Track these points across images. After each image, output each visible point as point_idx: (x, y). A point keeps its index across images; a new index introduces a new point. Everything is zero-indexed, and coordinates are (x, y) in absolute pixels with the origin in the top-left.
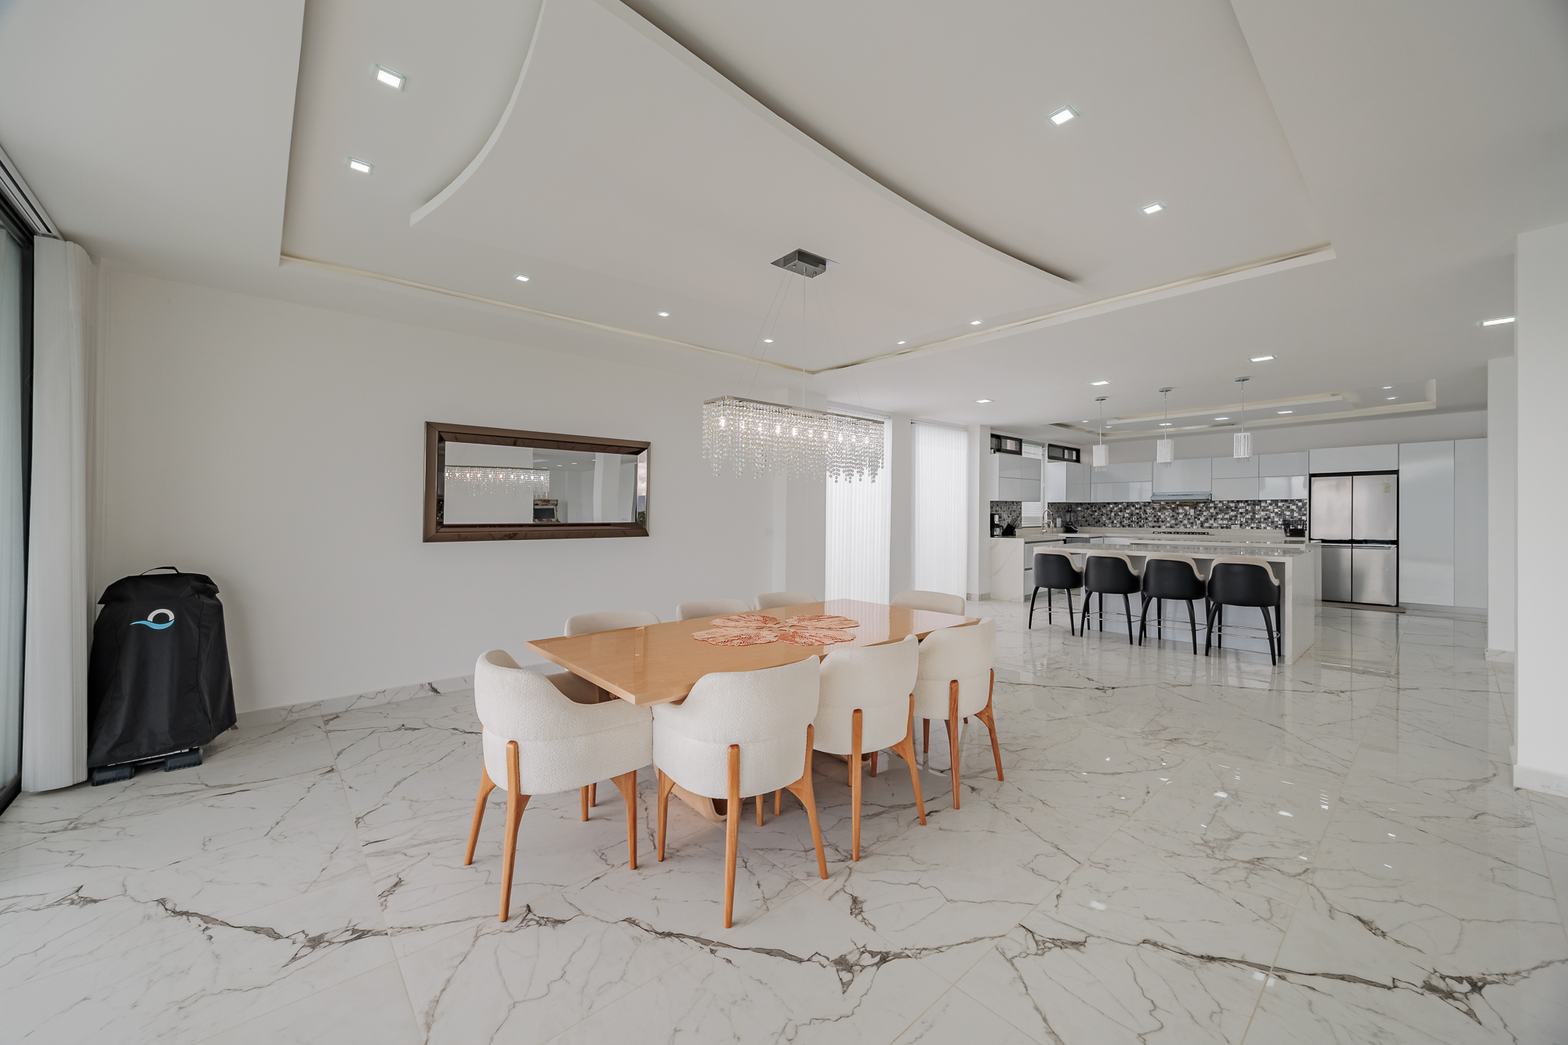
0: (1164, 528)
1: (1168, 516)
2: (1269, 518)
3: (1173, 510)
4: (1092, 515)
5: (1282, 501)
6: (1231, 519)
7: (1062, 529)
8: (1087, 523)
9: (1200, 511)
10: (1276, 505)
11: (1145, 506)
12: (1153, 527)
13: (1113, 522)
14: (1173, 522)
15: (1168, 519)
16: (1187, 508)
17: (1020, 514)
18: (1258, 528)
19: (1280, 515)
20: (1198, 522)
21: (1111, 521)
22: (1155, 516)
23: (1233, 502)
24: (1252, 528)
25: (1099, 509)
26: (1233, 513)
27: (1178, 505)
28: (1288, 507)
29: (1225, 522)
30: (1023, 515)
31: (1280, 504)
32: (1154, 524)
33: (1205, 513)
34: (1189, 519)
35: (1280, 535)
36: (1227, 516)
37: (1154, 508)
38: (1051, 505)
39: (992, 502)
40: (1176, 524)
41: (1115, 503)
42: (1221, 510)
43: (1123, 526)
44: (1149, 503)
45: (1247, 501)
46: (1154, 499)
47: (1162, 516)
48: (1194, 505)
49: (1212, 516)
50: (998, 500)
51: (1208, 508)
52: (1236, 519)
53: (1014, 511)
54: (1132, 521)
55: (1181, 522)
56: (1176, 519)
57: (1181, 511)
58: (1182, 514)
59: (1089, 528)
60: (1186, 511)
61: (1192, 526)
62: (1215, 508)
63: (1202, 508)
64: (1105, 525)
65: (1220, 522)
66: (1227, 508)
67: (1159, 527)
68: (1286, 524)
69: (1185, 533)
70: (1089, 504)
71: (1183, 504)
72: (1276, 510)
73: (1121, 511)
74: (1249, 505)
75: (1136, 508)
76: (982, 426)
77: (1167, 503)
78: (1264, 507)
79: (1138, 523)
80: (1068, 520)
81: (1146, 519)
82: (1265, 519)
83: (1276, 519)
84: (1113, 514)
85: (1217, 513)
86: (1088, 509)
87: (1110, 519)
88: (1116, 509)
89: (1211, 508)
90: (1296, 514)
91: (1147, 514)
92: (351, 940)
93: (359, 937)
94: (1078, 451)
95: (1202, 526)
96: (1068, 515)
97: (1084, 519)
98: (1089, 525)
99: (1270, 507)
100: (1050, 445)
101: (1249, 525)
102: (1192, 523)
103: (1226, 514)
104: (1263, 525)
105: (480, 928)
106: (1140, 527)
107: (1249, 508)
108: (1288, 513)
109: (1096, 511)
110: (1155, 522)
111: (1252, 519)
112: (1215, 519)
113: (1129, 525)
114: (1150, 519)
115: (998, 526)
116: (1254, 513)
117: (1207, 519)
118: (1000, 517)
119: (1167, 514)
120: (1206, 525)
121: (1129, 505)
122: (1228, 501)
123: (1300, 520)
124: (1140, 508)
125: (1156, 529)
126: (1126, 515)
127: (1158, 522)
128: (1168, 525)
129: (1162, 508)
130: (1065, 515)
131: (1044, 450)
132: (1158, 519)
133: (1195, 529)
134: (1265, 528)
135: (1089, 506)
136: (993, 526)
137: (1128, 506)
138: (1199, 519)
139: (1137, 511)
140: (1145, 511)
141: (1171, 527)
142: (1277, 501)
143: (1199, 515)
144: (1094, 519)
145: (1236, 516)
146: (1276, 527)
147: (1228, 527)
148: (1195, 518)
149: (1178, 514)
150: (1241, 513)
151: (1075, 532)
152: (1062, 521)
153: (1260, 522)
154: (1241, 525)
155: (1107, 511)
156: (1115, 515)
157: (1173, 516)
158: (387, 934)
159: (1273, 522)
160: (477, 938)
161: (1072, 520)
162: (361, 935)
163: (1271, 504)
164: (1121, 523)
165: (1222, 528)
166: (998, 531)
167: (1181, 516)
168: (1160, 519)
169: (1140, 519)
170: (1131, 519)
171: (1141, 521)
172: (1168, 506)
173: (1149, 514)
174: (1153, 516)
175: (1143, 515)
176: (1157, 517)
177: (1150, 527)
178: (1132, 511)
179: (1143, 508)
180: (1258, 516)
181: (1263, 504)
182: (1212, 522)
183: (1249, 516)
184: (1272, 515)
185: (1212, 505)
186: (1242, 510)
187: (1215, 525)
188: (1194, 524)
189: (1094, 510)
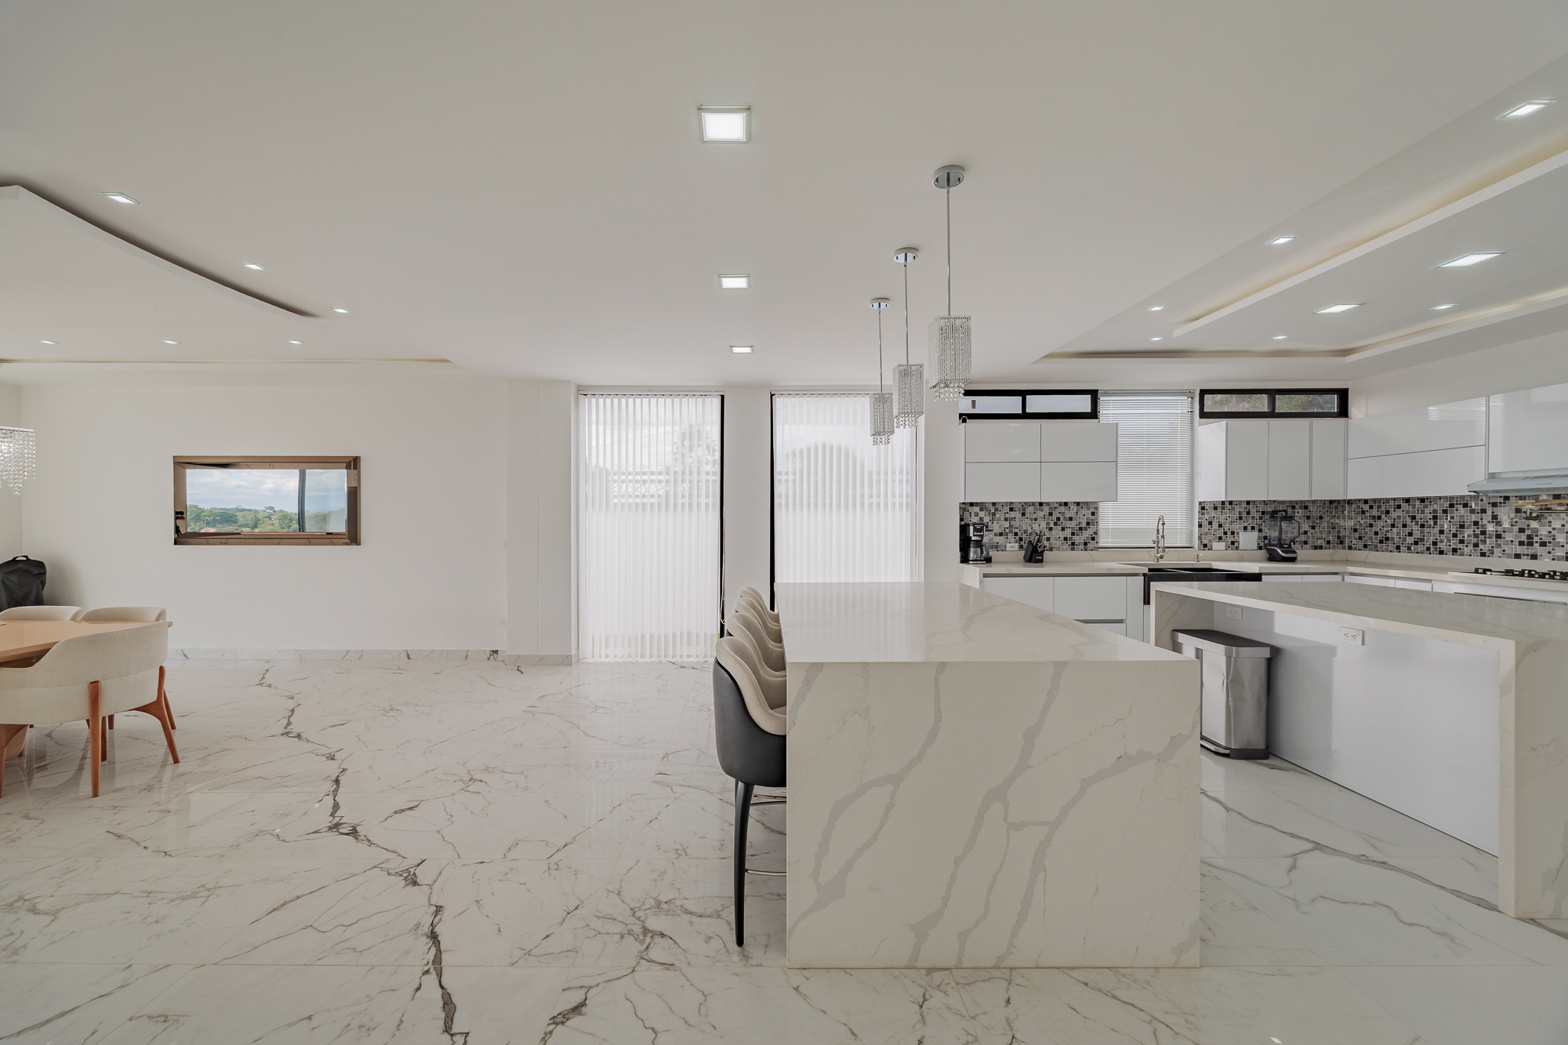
11: (1494, 505)
12: (1518, 556)
13: (1418, 543)
21: (1411, 541)
22: (1522, 530)
32: (1519, 550)
43: (1441, 552)
47: (1543, 531)
54: (1462, 541)
59: (1364, 553)
64: (1399, 548)
67: (1534, 557)
70: (1366, 502)
73: (1435, 518)
75: (1473, 511)
77: (1557, 497)
79: (1476, 545)
84: (1418, 525)
86: (1363, 513)
87: (1411, 535)
91: (1499, 524)
94: (1343, 395)
98: (1365, 546)
106: (1483, 554)
110: (1521, 543)
113: (1455, 550)
114: (1508, 537)
119: (1557, 524)
121: (1452, 503)
124: (1483, 511)
126: (1448, 527)
127: (1531, 544)
131: (1192, 403)
132: (1529, 537)
135: (1366, 507)
137: (1452, 506)
139: (1474, 517)
140: (1495, 517)
144: (1376, 533)
155: (1404, 518)
164: (1435, 544)
166: (974, 553)
168: (1536, 539)
169: (1482, 537)
170: (1460, 537)
171: (1484, 542)
172: (1560, 505)
173: (1506, 525)
174: (1516, 529)
175: (1490, 528)
176: (1528, 532)
177: (1509, 556)
178: (1462, 517)
179: (1489, 510)
189: (1375, 514)
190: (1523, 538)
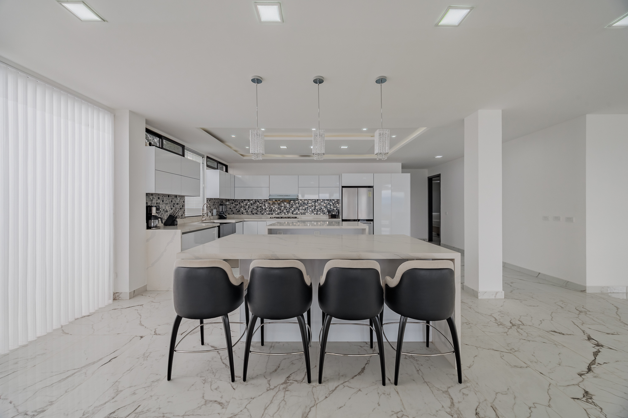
0: (274, 215)
1: (276, 208)
2: (321, 209)
3: (279, 204)
4: (235, 207)
5: (327, 200)
6: (305, 209)
7: (217, 217)
8: (232, 212)
9: (292, 205)
10: (324, 202)
11: (264, 202)
12: (269, 214)
13: (247, 212)
14: (279, 211)
15: (277, 210)
16: (285, 203)
17: (183, 206)
18: (317, 214)
19: (326, 207)
20: (291, 211)
21: (246, 211)
22: (270, 208)
23: (306, 200)
24: (315, 214)
25: (239, 203)
26: (306, 206)
27: (282, 202)
28: (329, 203)
29: (303, 211)
30: (186, 207)
31: (326, 202)
33: (294, 206)
34: (286, 209)
35: (326, 217)
37: (269, 203)
38: (209, 200)
39: (147, 194)
40: (280, 213)
41: (249, 200)
42: (301, 205)
43: (253, 214)
44: (267, 200)
45: (312, 200)
46: (271, 197)
47: (273, 208)
48: (289, 201)
49: (297, 208)
50: (154, 192)
51: (295, 204)
52: (308, 210)
53: (178, 204)
54: (258, 211)
55: (283, 211)
56: (280, 209)
57: (283, 205)
59: (233, 215)
60: (285, 205)
61: (288, 213)
62: (299, 203)
63: (292, 203)
64: (243, 213)
65: (301, 211)
66: (304, 203)
67: (272, 214)
68: (329, 212)
69: (285, 218)
70: (233, 200)
71: (284, 201)
72: (324, 205)
73: (252, 205)
74: (313, 202)
75: (260, 203)
76: (132, 113)
77: (276, 200)
78: (319, 203)
79: (261, 212)
80: (221, 210)
81: (265, 209)
82: (320, 209)
83: (324, 209)
84: (247, 207)
85: (299, 206)
86: (233, 203)
87: (246, 209)
88: (248, 203)
89: (296, 203)
90: (332, 207)
91: (265, 206)
94: (226, 167)
95: (292, 213)
96: (221, 207)
97: (231, 210)
98: (233, 213)
99: (322, 203)
100: (208, 157)
101: (313, 213)
102: (288, 212)
103: (303, 207)
104: (319, 213)
106: (262, 214)
107: (313, 203)
108: (329, 206)
109: (237, 205)
110: (270, 211)
111: (315, 209)
112: (299, 209)
113: (256, 213)
114: (267, 210)
115: (156, 218)
116: (315, 206)
117: (295, 209)
118: (158, 209)
119: (276, 206)
120: (295, 213)
121: (256, 201)
122: (304, 200)
125: (271, 216)
126: (254, 207)
128: (276, 213)
129: (274, 203)
130: (219, 207)
131: (203, 160)
132: (271, 209)
133: (290, 215)
135: (234, 202)
136: (149, 216)
137: (255, 202)
138: (291, 210)
139: (261, 205)
140: (264, 205)
141: (278, 214)
142: (325, 200)
143: (291, 207)
144: (236, 209)
145: (308, 208)
146: (324, 213)
147: (304, 214)
148: (289, 209)
149: (281, 206)
150: (310, 206)
151: (225, 218)
152: (217, 211)
153: (317, 211)
154: (310, 213)
155: (244, 205)
156: (249, 207)
157: (279, 208)
159: (323, 211)
161: (223, 211)
163: (322, 202)
164: (252, 212)
165: (302, 214)
166: (153, 223)
167: (283, 208)
168: (272, 210)
169: (262, 210)
170: (257, 210)
171: (262, 211)
172: (276, 202)
173: (267, 207)
174: (269, 208)
175: (264, 207)
176: (271, 208)
177: (267, 214)
178: (258, 205)
179: (263, 203)
180: (317, 208)
181: (319, 202)
182: (297, 211)
183: (313, 208)
184: (323, 207)
185: (297, 202)
186: (310, 205)
187: (299, 213)
188: (289, 213)
189: (236, 204)
190: (270, 210)
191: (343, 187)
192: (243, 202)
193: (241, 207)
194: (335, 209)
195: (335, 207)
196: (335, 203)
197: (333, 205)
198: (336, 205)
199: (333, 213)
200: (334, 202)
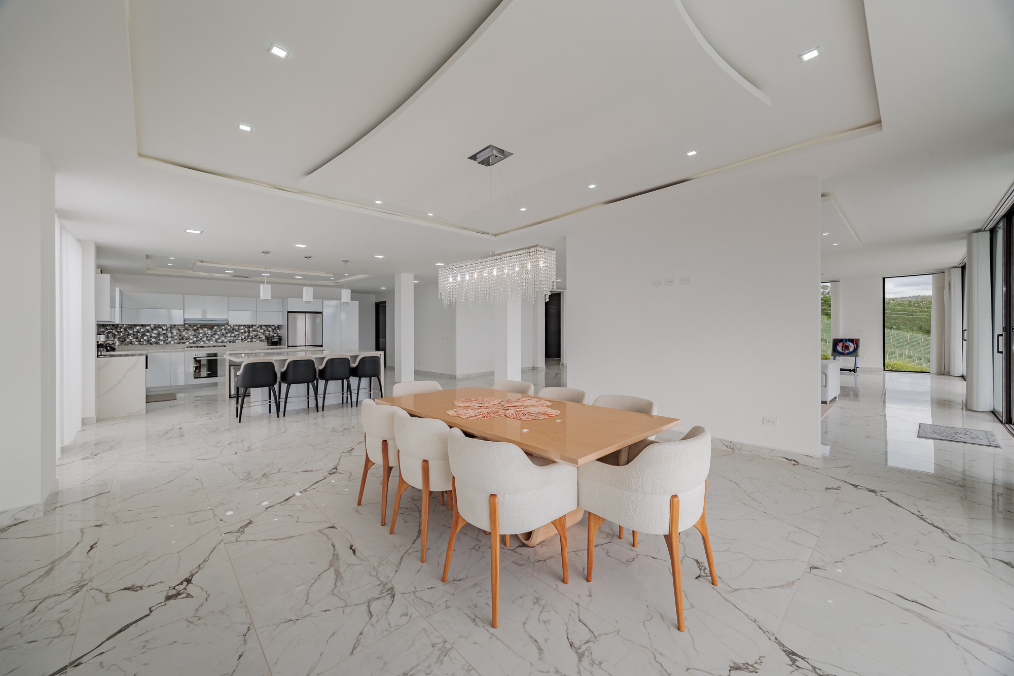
1: (191, 335)
2: (257, 335)
3: (195, 330)
5: (264, 326)
6: (235, 337)
9: (215, 331)
10: (261, 327)
11: (171, 328)
12: (179, 343)
13: (140, 341)
14: (195, 339)
15: (191, 337)
16: (206, 329)
18: (251, 342)
19: (263, 333)
20: (214, 339)
21: (138, 340)
22: (180, 335)
23: (236, 325)
24: (248, 342)
25: (125, 330)
26: (237, 333)
27: (199, 327)
28: (267, 329)
29: (232, 338)
31: (263, 327)
33: (219, 333)
34: (207, 337)
35: (264, 345)
36: (233, 335)
37: (179, 330)
40: (197, 341)
41: (142, 325)
42: (229, 331)
43: (151, 344)
44: (176, 325)
45: (245, 325)
46: (182, 322)
47: (186, 335)
48: (211, 327)
49: (223, 335)
51: (221, 330)
52: (238, 337)
54: (159, 340)
55: (201, 339)
56: (197, 337)
57: (201, 331)
58: (201, 333)
60: (205, 331)
62: (225, 329)
63: (216, 329)
65: (229, 339)
66: (233, 329)
67: (184, 343)
68: (267, 338)
70: (113, 325)
71: (203, 326)
72: (261, 331)
73: (148, 332)
74: (246, 328)
75: (163, 330)
77: (190, 325)
78: (255, 329)
79: (164, 341)
81: (172, 338)
82: (255, 336)
83: (261, 336)
85: (227, 333)
87: (137, 338)
88: (142, 330)
89: (222, 329)
90: (271, 333)
91: (172, 333)
92: (800, 657)
93: (794, 654)
95: (216, 342)
99: (259, 329)
101: (246, 340)
102: (209, 339)
103: (232, 333)
105: (729, 592)
106: (167, 344)
107: (246, 329)
108: (268, 333)
109: (121, 332)
110: (180, 339)
111: (248, 336)
112: (225, 337)
113: (156, 343)
114: (176, 337)
116: (249, 333)
117: (220, 337)
120: (220, 341)
121: (156, 327)
122: (233, 325)
123: (273, 336)
124: (167, 329)
125: (181, 345)
126: (153, 335)
127: (183, 339)
128: (191, 341)
129: (187, 329)
134: (255, 341)
135: (114, 327)
137: (155, 328)
138: (214, 337)
139: (164, 332)
140: (171, 331)
141: (194, 343)
142: (262, 325)
143: (214, 334)
145: (239, 335)
146: (261, 341)
147: (234, 341)
148: (212, 336)
149: (199, 333)
150: (242, 333)
153: (252, 338)
154: (242, 340)
155: (134, 332)
156: (142, 335)
157: (195, 335)
158: (776, 638)
159: (259, 338)
160: (736, 590)
162: (791, 654)
163: (258, 327)
164: (148, 341)
165: (230, 342)
167: (201, 335)
169: (166, 338)
170: (158, 338)
171: (168, 340)
172: (191, 328)
173: (175, 334)
174: (178, 335)
175: (170, 335)
176: (182, 336)
177: (176, 343)
178: (159, 331)
179: (169, 329)
180: (251, 335)
181: (254, 327)
182: (223, 339)
183: (246, 335)
184: (260, 334)
185: (223, 327)
186: (242, 331)
187: (226, 340)
188: (211, 340)
189: (119, 330)
190: (181, 338)
191: (289, 312)
192: (131, 328)
193: (128, 335)
194: (275, 335)
195: (275, 333)
196: (275, 329)
197: (273, 331)
198: (276, 331)
199: (273, 340)
200: (274, 327)
